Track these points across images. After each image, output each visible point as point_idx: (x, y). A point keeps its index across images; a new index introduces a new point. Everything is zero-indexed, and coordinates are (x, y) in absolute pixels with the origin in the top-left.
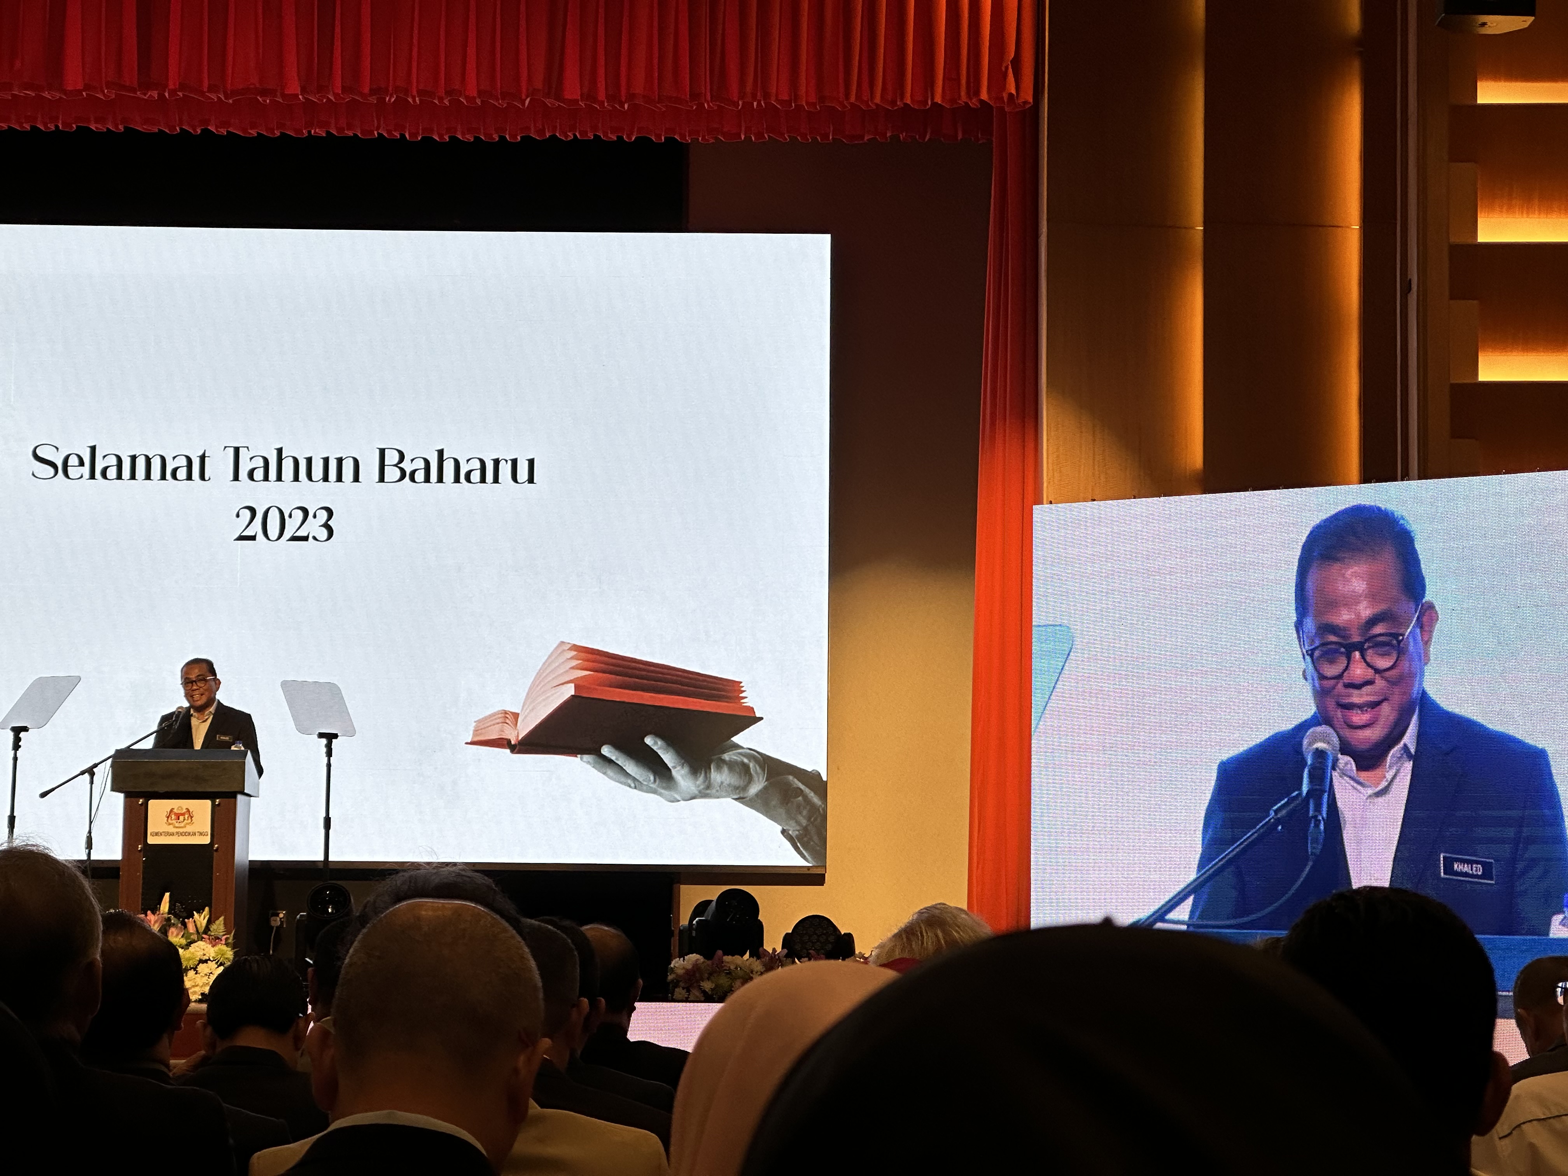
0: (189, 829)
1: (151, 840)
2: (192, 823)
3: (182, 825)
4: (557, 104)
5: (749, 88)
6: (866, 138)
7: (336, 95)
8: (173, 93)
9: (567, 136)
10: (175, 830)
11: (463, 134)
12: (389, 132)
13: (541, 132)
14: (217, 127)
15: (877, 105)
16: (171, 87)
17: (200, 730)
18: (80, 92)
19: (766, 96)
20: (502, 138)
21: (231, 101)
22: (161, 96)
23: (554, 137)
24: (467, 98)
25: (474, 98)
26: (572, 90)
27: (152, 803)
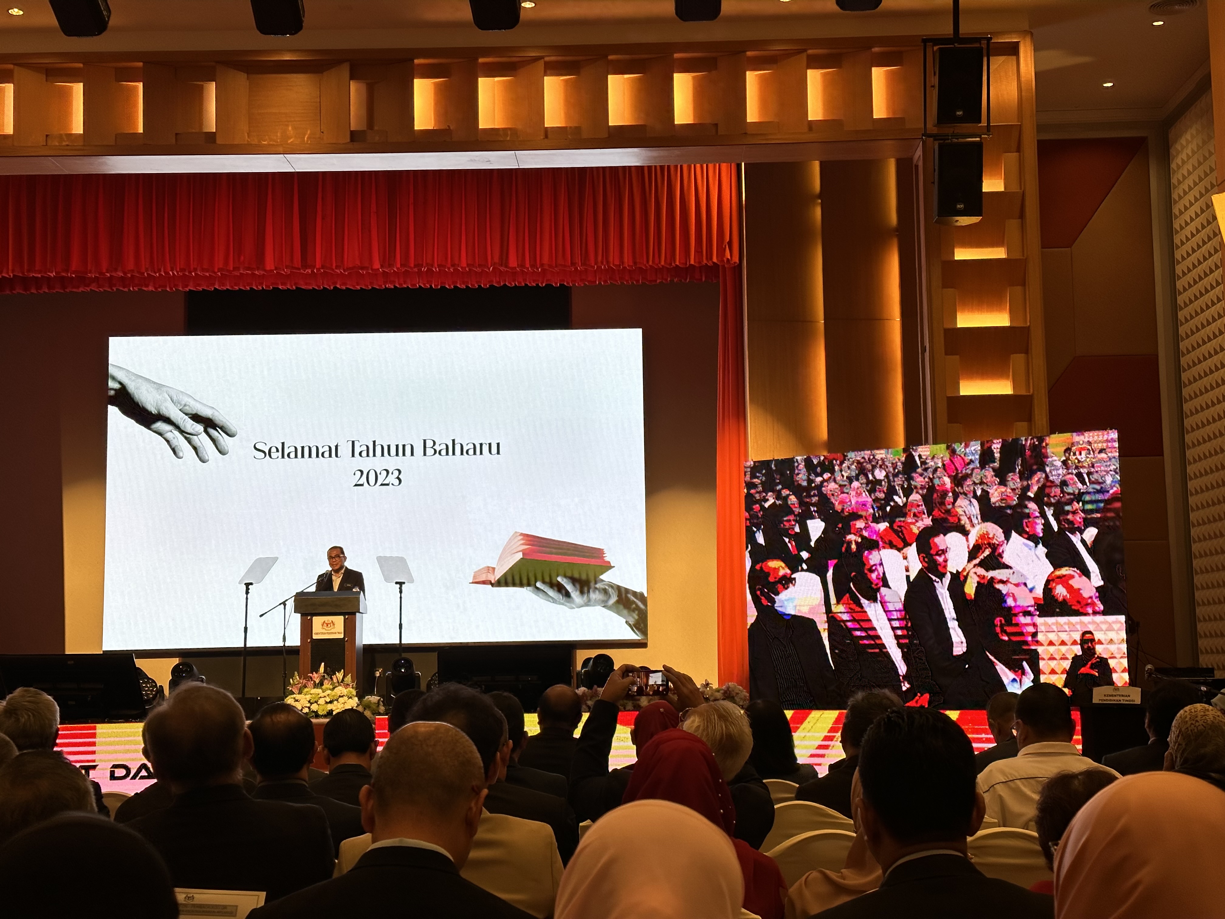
0: (333, 631)
1: (315, 637)
2: (334, 628)
3: (329, 629)
4: (506, 269)
5: (600, 258)
6: (658, 281)
7: (397, 268)
8: (318, 270)
9: (511, 284)
10: (326, 631)
11: (460, 284)
12: (424, 284)
13: (499, 282)
14: (340, 285)
15: (662, 266)
16: (317, 267)
17: (337, 581)
18: (273, 271)
19: (608, 262)
20: (480, 286)
21: (347, 273)
22: (312, 271)
23: (505, 285)
24: (462, 268)
25: (465, 267)
26: (513, 262)
27: (314, 618)
